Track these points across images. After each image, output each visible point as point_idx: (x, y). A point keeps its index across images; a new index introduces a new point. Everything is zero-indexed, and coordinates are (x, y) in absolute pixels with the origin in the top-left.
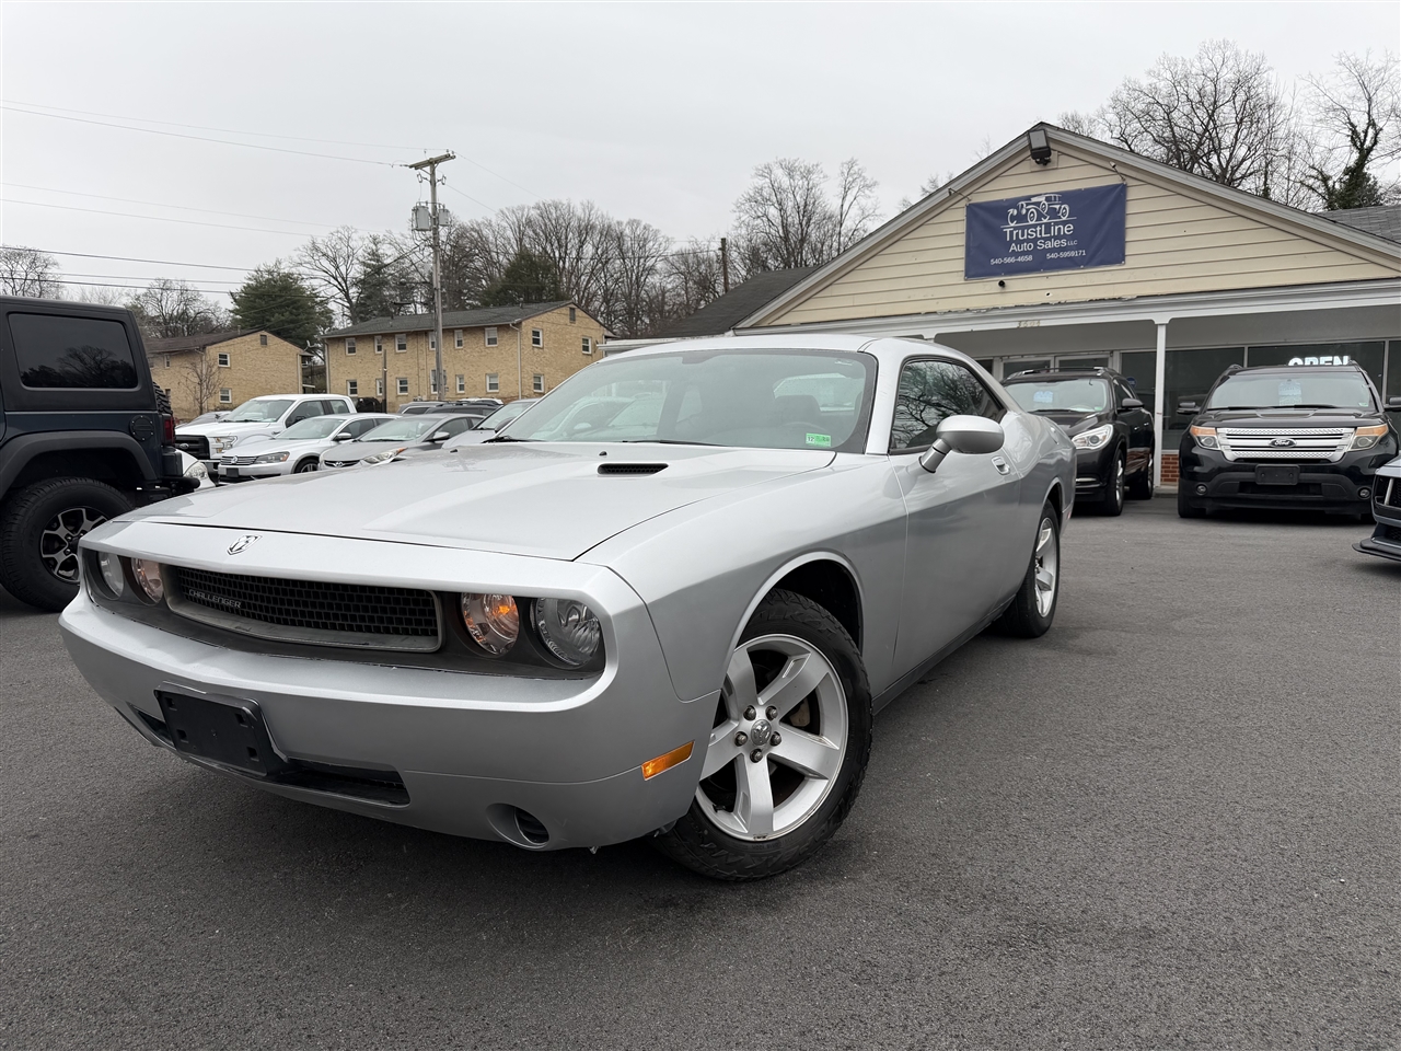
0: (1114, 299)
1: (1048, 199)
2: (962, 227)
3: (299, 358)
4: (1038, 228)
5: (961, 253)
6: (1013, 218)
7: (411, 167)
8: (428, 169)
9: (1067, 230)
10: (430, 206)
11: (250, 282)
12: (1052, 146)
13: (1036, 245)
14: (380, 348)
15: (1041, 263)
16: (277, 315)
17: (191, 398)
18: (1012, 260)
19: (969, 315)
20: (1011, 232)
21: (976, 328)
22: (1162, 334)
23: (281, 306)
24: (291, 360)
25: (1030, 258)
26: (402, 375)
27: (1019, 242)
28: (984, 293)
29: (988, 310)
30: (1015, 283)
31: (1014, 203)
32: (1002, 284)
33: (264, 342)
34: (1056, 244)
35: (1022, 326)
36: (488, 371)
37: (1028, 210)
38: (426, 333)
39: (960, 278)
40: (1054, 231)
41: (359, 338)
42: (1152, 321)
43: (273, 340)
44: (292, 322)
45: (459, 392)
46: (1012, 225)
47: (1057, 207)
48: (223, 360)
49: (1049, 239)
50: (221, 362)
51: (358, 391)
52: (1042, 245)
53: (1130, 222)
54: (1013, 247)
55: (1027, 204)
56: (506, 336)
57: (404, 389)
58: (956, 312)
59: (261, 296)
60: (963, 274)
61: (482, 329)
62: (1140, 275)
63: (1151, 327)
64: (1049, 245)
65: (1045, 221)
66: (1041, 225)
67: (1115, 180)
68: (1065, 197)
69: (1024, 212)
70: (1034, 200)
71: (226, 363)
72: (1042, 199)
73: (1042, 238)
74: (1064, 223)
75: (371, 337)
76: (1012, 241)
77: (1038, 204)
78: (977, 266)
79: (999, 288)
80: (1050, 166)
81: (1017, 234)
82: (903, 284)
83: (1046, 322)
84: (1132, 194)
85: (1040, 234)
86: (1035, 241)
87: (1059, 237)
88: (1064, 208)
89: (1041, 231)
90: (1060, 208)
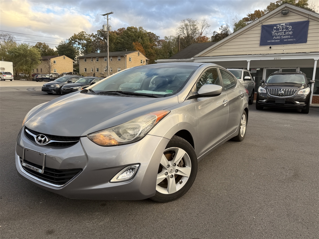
0: (303, 53)
1: (285, 24)
2: (260, 32)
3: (73, 62)
4: (282, 32)
5: (259, 39)
6: (275, 29)
7: (102, 15)
8: (106, 16)
9: (291, 33)
10: (107, 25)
11: (60, 44)
14: (92, 61)
15: (282, 42)
16: (66, 52)
17: (47, 71)
18: (274, 41)
19: (261, 55)
20: (274, 33)
21: (262, 59)
22: (316, 63)
23: (67, 50)
24: (71, 63)
25: (279, 41)
26: (97, 67)
27: (276, 36)
28: (265, 50)
29: (266, 54)
30: (274, 47)
31: (275, 25)
32: (270, 47)
33: (64, 58)
34: (287, 37)
35: (275, 59)
36: (118, 67)
37: (279, 27)
38: (103, 57)
39: (258, 46)
40: (287, 33)
41: (87, 58)
42: (313, 59)
43: (66, 58)
44: (70, 54)
45: (111, 72)
46: (274, 31)
47: (288, 26)
48: (54, 62)
49: (285, 35)
50: (54, 63)
51: (87, 71)
52: (283, 37)
53: (309, 31)
54: (274, 37)
55: (279, 26)
56: (123, 59)
57: (98, 71)
58: (257, 55)
59: (63, 48)
60: (259, 44)
61: (117, 57)
62: (311, 46)
64: (285, 37)
65: (284, 30)
66: (283, 32)
67: (306, 19)
68: (291, 24)
69: (278, 28)
70: (281, 24)
71: (55, 63)
72: (284, 24)
73: (283, 35)
74: (290, 31)
75: (90, 58)
76: (274, 36)
77: (282, 26)
78: (263, 42)
79: (269, 49)
80: (286, 15)
81: (276, 34)
82: (242, 46)
83: (282, 58)
84: (311, 23)
85: (283, 34)
86: (281, 36)
87: (288, 35)
88: (290, 27)
89: (283, 33)
90: (289, 27)
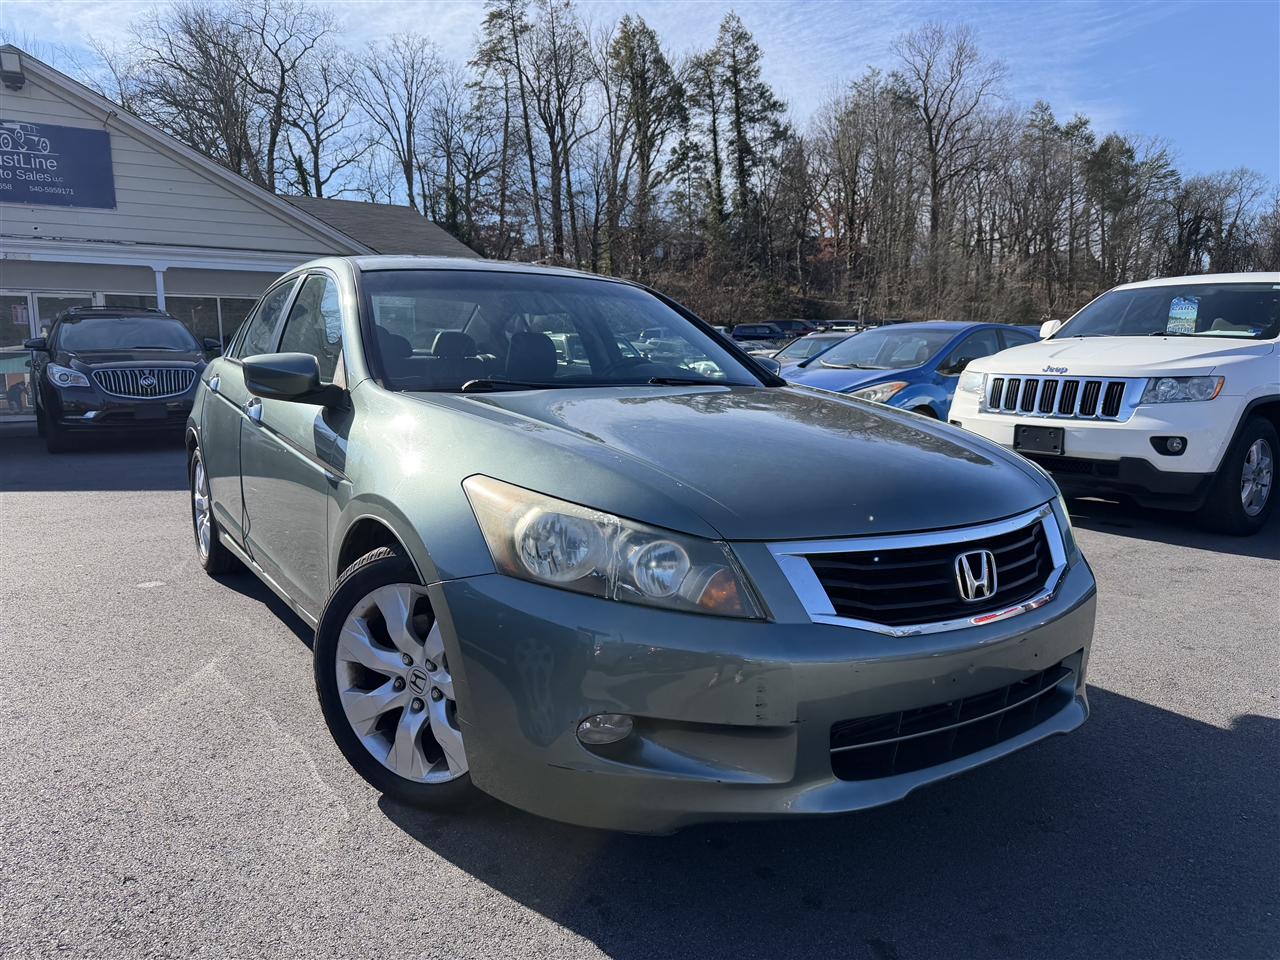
0: (111, 241)
1: (22, 128)
4: (16, 157)
9: (50, 165)
12: (26, 75)
13: (15, 174)
15: (24, 194)
22: (160, 279)
25: (9, 187)
34: (38, 177)
35: (9, 258)
40: (35, 163)
42: (149, 267)
47: (36, 139)
49: (31, 170)
52: (21, 175)
53: (117, 170)
62: (133, 223)
63: (148, 271)
64: (31, 177)
65: (23, 151)
66: (18, 154)
67: (96, 126)
68: (45, 130)
70: (6, 125)
72: (17, 127)
73: (21, 168)
74: (46, 158)
77: (12, 131)
80: (19, 93)
83: (38, 256)
84: (116, 143)
85: (19, 163)
86: (13, 169)
87: (41, 170)
88: (44, 142)
89: (19, 160)
90: (39, 141)
